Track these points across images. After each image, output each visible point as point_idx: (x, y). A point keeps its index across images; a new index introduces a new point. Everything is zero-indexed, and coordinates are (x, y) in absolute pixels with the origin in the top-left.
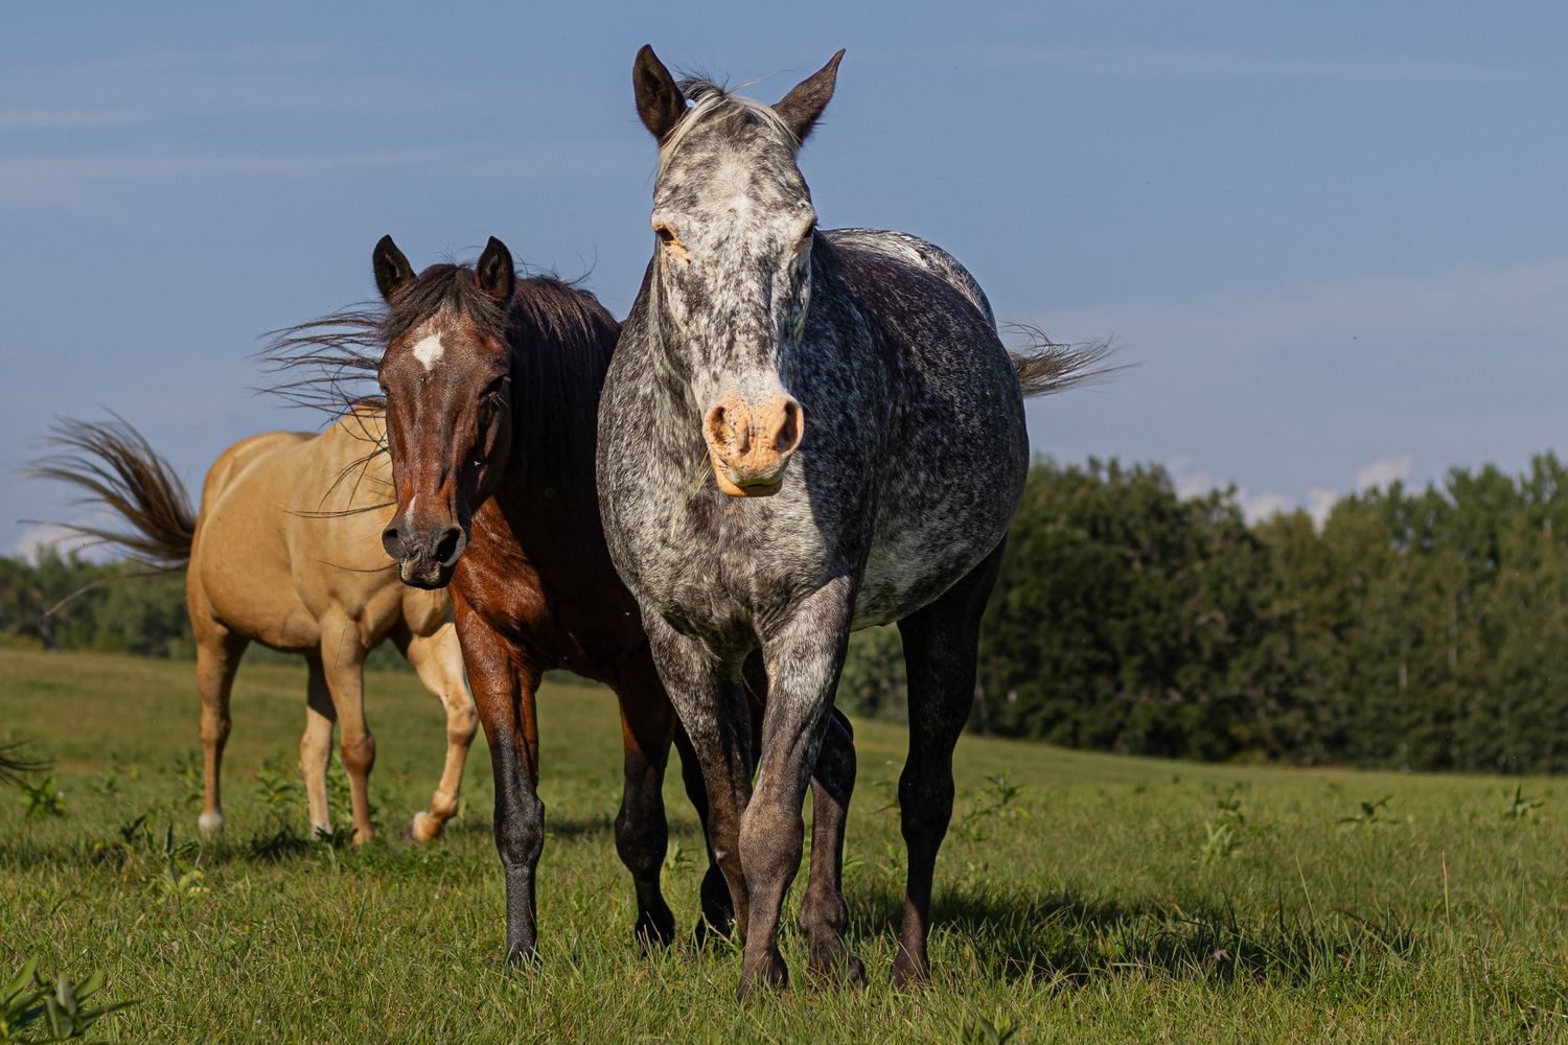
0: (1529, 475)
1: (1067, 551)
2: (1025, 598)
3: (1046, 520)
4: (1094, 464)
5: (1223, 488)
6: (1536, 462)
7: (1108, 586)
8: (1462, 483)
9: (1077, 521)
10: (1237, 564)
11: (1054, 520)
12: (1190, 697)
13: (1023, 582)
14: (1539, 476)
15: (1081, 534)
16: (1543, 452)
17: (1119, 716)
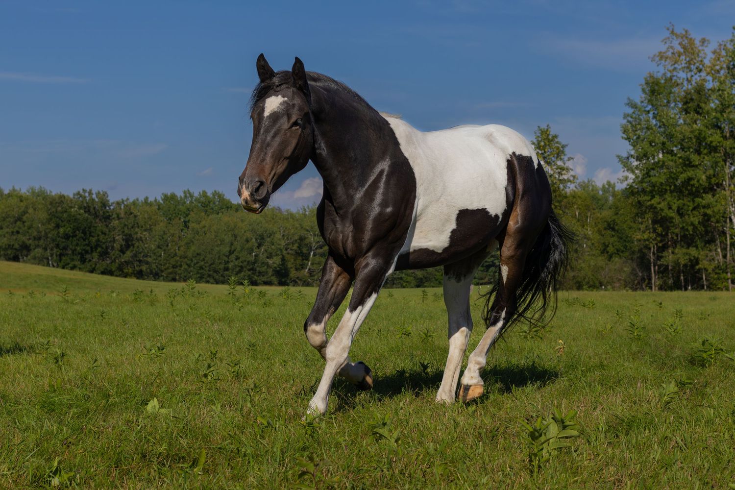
0: (183, 195)
1: (78, 217)
2: (65, 231)
3: (71, 207)
4: (84, 191)
5: (125, 199)
6: (185, 192)
7: (90, 228)
8: (166, 198)
9: (80, 208)
10: (129, 221)
11: (74, 207)
12: (114, 261)
13: (64, 226)
14: (186, 196)
15: (82, 211)
16: (186, 190)
17: (94, 266)
